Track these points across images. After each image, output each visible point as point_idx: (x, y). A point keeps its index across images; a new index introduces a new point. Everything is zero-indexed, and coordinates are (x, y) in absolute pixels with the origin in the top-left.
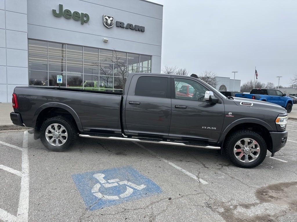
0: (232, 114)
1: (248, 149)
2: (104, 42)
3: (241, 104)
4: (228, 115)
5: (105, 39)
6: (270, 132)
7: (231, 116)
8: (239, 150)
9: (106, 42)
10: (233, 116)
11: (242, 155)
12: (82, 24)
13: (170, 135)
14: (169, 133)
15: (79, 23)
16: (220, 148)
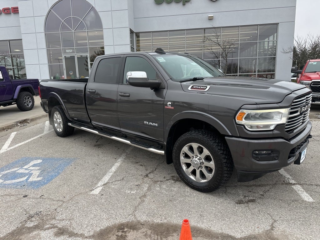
0: (172, 105)
1: (196, 161)
2: (209, 19)
3: (189, 89)
4: (167, 105)
5: (209, 16)
6: (226, 138)
7: (170, 107)
8: (188, 161)
9: (211, 19)
10: (173, 108)
11: (191, 168)
12: (184, 5)
13: (122, 129)
14: (120, 127)
15: (181, 4)
16: (163, 152)
